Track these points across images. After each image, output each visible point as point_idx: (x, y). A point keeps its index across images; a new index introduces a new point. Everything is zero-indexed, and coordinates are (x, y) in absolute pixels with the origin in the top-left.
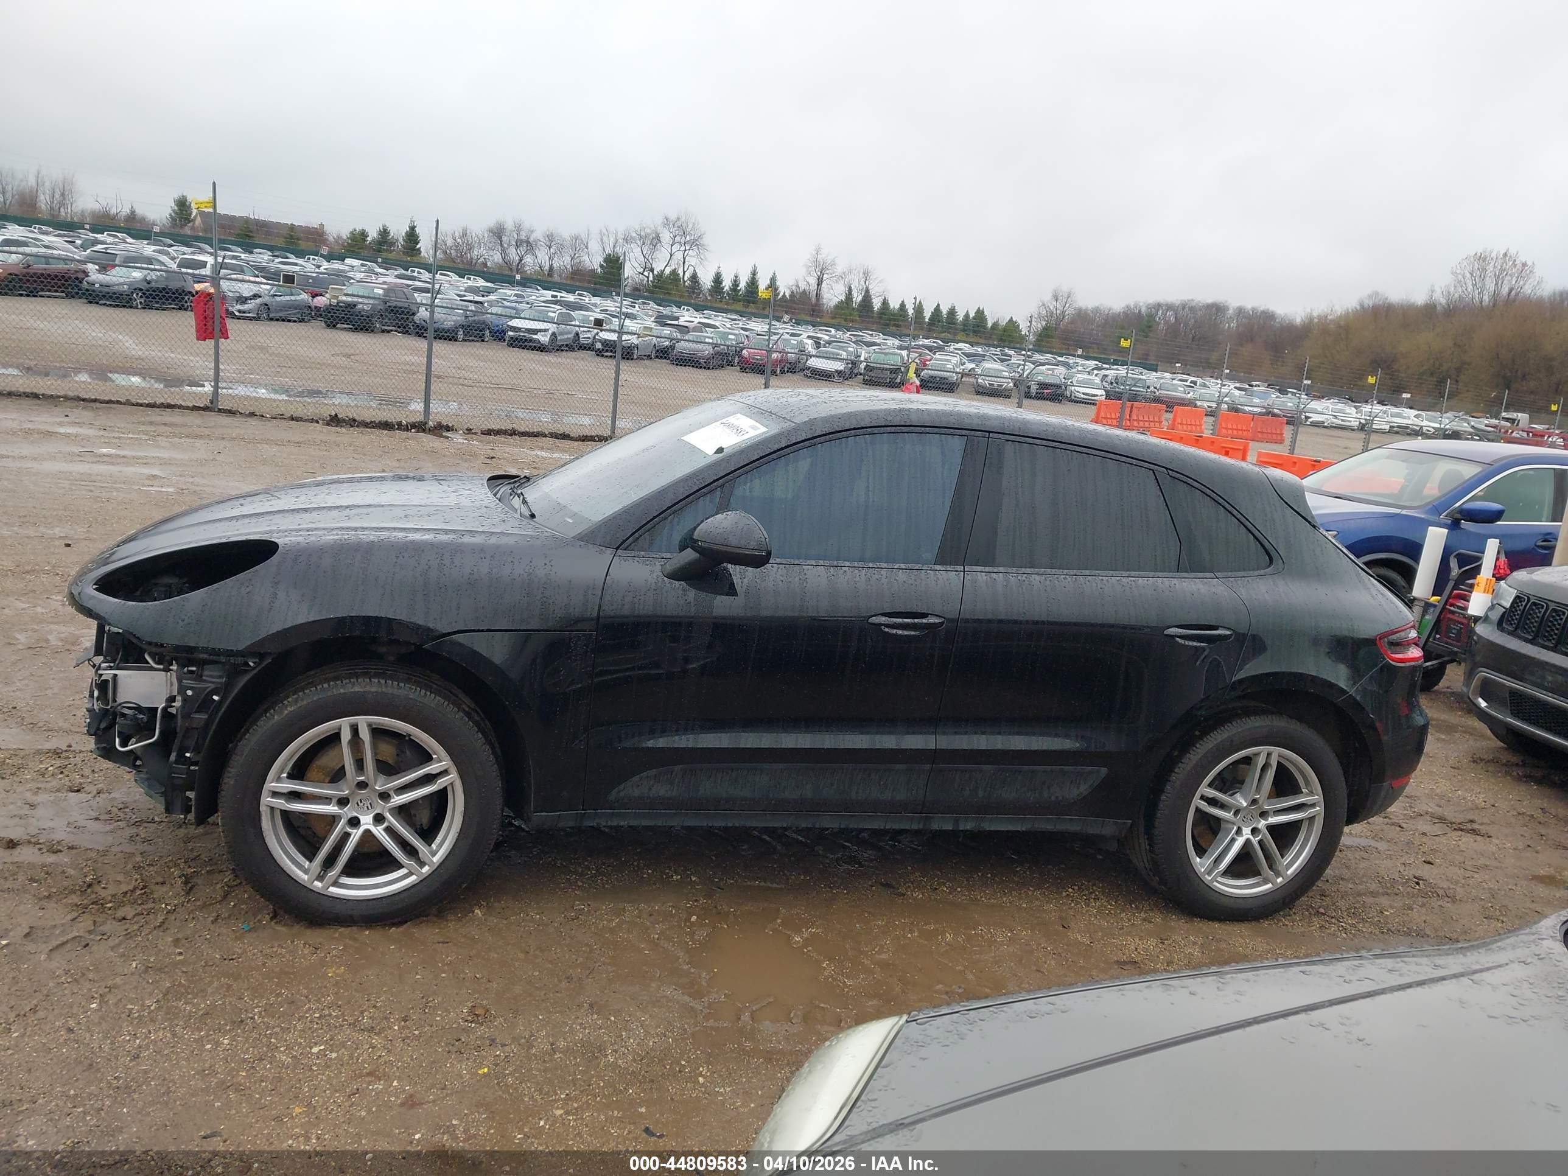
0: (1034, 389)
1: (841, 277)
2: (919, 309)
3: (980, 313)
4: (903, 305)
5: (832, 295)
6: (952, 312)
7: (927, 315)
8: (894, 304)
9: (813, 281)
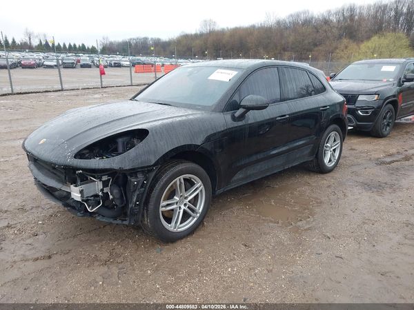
0: (113, 64)
1: (37, 36)
2: (64, 45)
3: (83, 45)
4: (59, 44)
5: (35, 43)
6: (75, 45)
7: (67, 46)
8: (56, 44)
9: (27, 39)
